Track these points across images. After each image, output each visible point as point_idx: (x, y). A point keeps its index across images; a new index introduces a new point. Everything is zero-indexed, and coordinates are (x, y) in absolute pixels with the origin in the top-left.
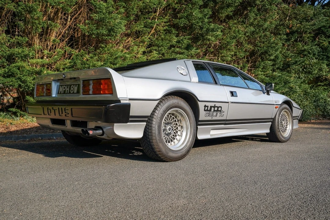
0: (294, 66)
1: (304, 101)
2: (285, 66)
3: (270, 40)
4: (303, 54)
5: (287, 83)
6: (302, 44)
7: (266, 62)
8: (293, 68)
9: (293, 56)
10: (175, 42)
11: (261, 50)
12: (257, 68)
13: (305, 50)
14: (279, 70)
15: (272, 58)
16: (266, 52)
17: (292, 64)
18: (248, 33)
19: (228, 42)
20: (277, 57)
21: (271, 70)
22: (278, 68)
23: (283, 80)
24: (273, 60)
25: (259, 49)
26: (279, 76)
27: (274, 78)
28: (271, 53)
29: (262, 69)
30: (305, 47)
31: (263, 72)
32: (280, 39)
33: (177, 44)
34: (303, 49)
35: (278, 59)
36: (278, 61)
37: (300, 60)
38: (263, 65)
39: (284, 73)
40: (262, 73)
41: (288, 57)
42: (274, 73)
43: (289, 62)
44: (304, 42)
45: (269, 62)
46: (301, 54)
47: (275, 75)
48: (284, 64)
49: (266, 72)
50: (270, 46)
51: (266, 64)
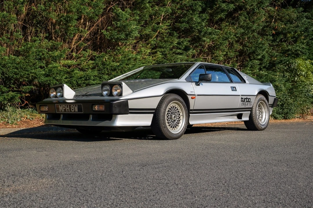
0: (279, 65)
1: (289, 99)
2: (271, 65)
3: (258, 41)
4: (287, 53)
5: (273, 81)
6: (286, 44)
7: (253, 61)
8: (279, 67)
9: (279, 55)
10: (176, 43)
11: (249, 50)
12: (246, 67)
13: (289, 50)
14: (265, 69)
15: (259, 57)
16: (254, 52)
17: (277, 64)
18: (238, 34)
19: (221, 43)
20: (263, 57)
21: (258, 69)
22: (264, 67)
23: (269, 78)
24: (260, 60)
25: (248, 49)
26: (266, 75)
27: (260, 77)
28: (259, 53)
29: (250, 68)
30: (289, 47)
31: (251, 70)
32: (267, 39)
33: (178, 45)
34: (287, 49)
35: (265, 59)
36: (265, 60)
37: (285, 60)
38: (251, 64)
39: (270, 71)
40: (250, 72)
41: (273, 56)
42: (261, 72)
43: (274, 61)
44: (288, 42)
45: (256, 61)
46: (285, 53)
47: (262, 74)
48: (270, 63)
49: (254, 70)
50: (257, 47)
51: (254, 63)
